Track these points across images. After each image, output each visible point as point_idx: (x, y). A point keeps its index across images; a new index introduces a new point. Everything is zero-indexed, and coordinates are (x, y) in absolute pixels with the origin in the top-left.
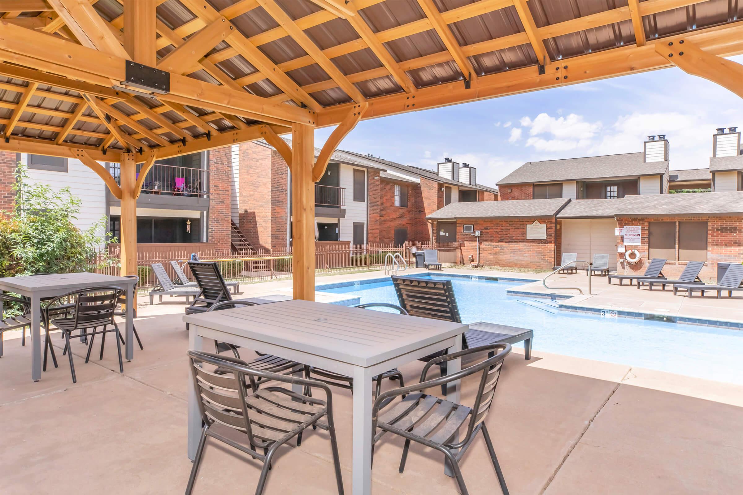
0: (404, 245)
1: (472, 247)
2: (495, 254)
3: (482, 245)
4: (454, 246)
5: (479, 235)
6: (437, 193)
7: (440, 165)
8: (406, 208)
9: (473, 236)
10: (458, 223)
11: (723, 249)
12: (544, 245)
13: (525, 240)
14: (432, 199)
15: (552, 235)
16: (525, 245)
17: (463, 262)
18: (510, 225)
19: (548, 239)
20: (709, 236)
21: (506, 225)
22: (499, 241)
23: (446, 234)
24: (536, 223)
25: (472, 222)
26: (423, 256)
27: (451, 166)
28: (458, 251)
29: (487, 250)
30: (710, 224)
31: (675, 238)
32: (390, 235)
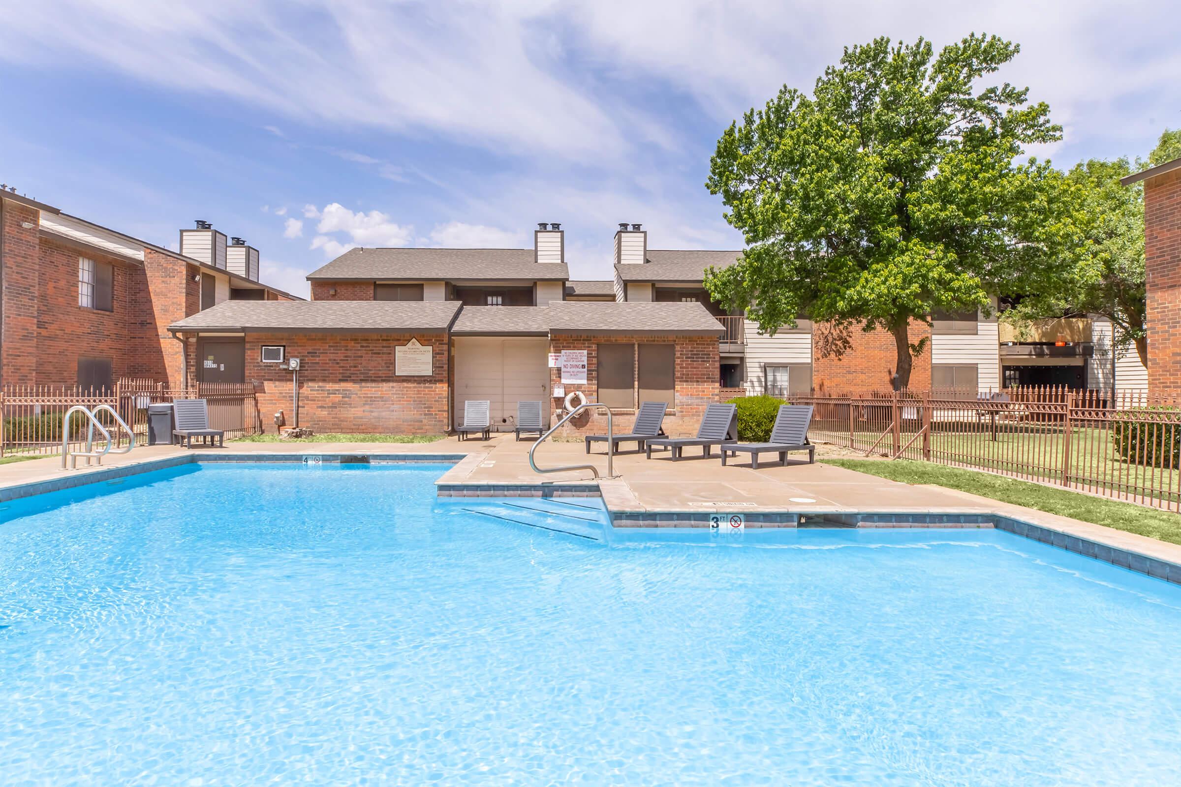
0: (117, 389)
1: (281, 393)
2: (331, 407)
3: (305, 388)
4: (239, 392)
5: (298, 369)
6: (184, 286)
7: (184, 234)
8: (108, 313)
9: (285, 369)
10: (248, 342)
11: (694, 388)
12: (429, 387)
13: (392, 377)
14: (173, 298)
15: (443, 367)
16: (393, 387)
17: (261, 427)
18: (362, 346)
19: (436, 374)
20: (678, 368)
21: (354, 347)
22: (341, 381)
23: (219, 366)
24: (413, 344)
25: (282, 339)
26: (169, 417)
27: (210, 238)
28: (249, 405)
29: (315, 400)
30: (678, 348)
31: (633, 371)
32: (65, 374)
